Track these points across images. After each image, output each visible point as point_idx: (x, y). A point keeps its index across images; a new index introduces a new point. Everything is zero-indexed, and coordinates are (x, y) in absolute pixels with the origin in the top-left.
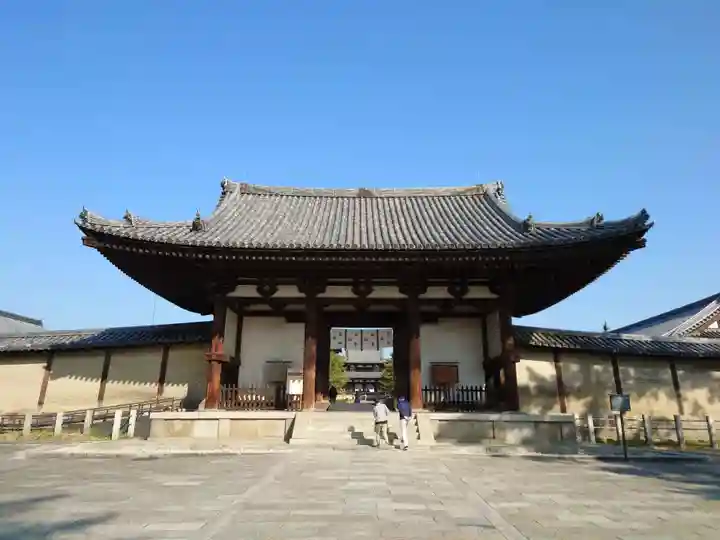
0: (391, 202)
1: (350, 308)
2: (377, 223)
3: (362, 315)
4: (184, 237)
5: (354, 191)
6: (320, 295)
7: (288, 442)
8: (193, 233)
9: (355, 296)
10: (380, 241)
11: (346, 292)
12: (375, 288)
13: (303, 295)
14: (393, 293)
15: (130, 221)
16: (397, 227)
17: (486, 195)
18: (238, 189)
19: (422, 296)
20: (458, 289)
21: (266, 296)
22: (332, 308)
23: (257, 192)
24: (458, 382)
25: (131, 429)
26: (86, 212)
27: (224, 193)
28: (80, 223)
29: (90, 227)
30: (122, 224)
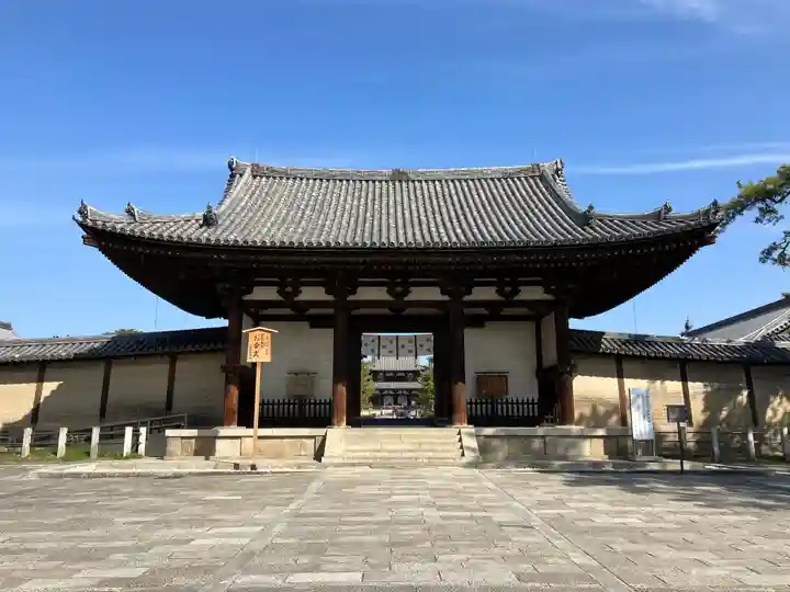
0: (431, 186)
1: (386, 311)
2: (415, 214)
3: (397, 319)
4: (194, 233)
5: (387, 171)
6: (351, 298)
7: (320, 461)
8: (204, 228)
9: (391, 298)
10: (418, 237)
11: (380, 294)
12: (413, 289)
13: (330, 298)
14: (433, 294)
15: (133, 215)
16: (439, 219)
17: (542, 177)
18: (249, 170)
19: (467, 298)
20: (508, 289)
21: (288, 300)
22: (363, 311)
23: (271, 174)
24: (507, 393)
25: (142, 448)
26: (85, 207)
27: (232, 176)
28: (80, 219)
29: (90, 224)
30: (126, 219)
